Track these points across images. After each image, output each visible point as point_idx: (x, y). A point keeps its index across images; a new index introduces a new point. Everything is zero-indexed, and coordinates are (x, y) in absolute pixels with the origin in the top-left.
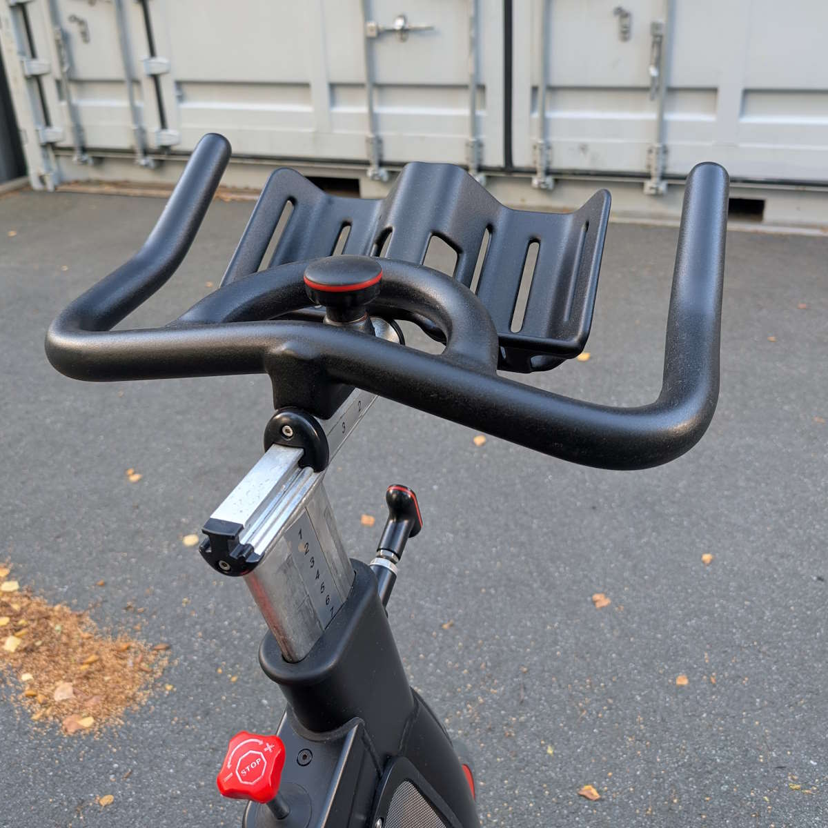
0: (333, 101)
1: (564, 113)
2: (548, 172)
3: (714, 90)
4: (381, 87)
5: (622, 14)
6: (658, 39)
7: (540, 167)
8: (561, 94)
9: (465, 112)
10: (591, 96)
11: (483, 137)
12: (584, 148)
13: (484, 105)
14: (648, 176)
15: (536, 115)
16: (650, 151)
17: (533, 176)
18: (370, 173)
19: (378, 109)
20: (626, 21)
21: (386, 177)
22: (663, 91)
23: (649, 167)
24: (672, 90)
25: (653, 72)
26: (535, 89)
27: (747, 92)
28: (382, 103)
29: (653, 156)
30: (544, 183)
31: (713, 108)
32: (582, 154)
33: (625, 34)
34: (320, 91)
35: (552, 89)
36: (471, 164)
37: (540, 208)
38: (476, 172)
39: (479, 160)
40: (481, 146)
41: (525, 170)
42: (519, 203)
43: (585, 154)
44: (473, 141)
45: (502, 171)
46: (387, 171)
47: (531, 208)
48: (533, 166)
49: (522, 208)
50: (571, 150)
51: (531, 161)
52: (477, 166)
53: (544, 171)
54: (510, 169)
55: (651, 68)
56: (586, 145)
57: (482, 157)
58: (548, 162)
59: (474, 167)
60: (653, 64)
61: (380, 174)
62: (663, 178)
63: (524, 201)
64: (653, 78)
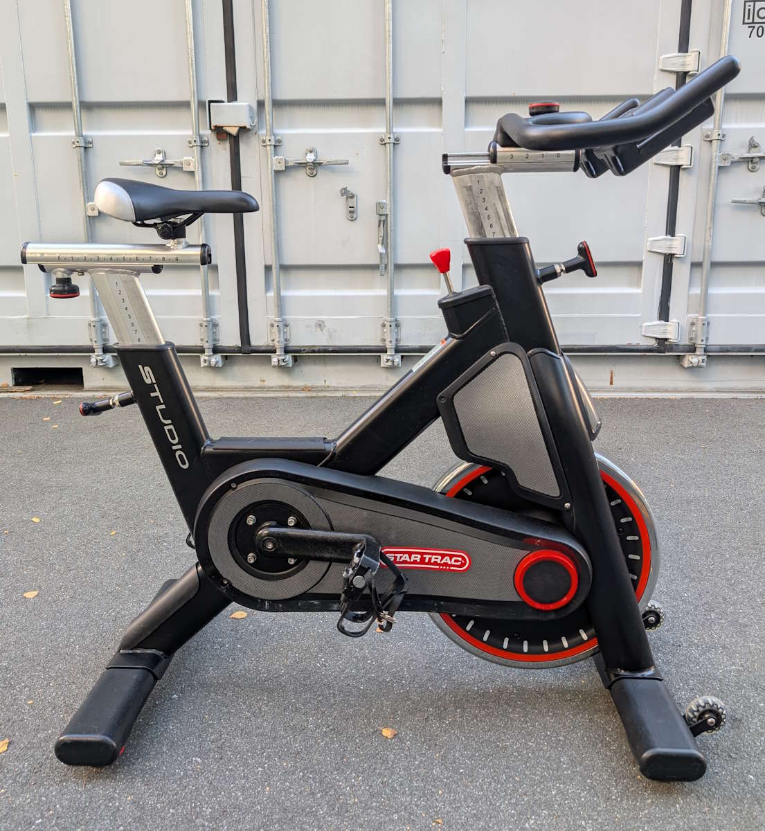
1: (300, 292)
2: (287, 351)
5: (347, 195)
6: (383, 218)
7: (279, 345)
8: (294, 274)
9: (199, 292)
10: (323, 275)
11: (218, 317)
12: (320, 325)
13: (217, 286)
14: (384, 351)
15: (271, 294)
16: (384, 326)
17: (272, 355)
18: (93, 360)
20: (352, 202)
21: (111, 365)
22: (391, 267)
23: (383, 341)
24: (399, 267)
25: (382, 250)
26: (268, 268)
29: (387, 329)
30: (283, 360)
32: (319, 329)
33: (352, 213)
35: (285, 268)
36: (206, 346)
37: (280, 387)
38: (211, 353)
39: (215, 340)
40: (215, 325)
41: (264, 348)
42: (259, 384)
43: (322, 330)
44: (207, 321)
45: (239, 350)
46: (113, 356)
47: (272, 388)
48: (271, 344)
49: (262, 389)
50: (307, 326)
51: (269, 339)
52: (212, 347)
53: (283, 349)
54: (246, 348)
55: (379, 246)
56: (323, 322)
57: (218, 337)
58: (286, 340)
59: (208, 349)
60: (381, 242)
61: (104, 361)
62: (397, 351)
63: (264, 381)
64: (381, 254)
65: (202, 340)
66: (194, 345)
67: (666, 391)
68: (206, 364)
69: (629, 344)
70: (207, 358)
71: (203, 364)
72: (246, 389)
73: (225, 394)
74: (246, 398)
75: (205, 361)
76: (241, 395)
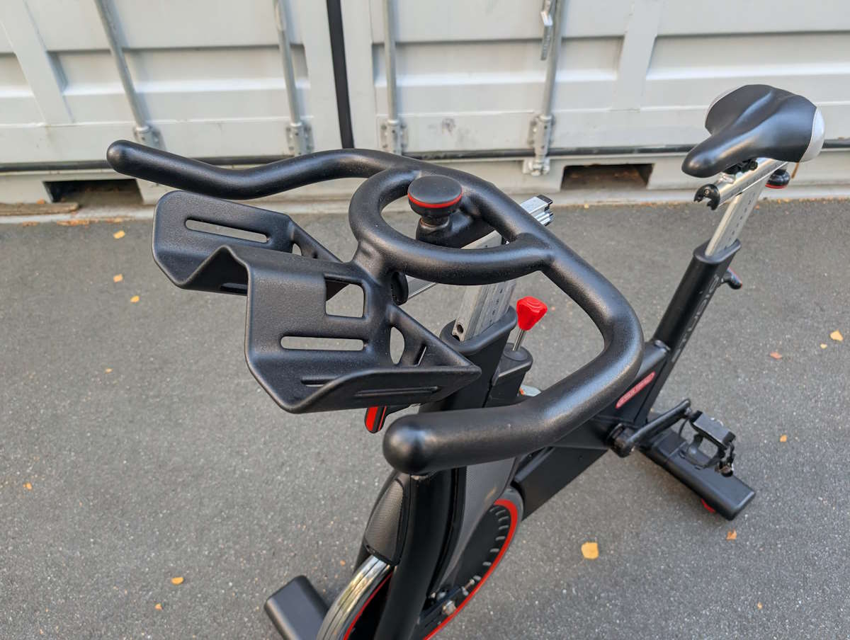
0: (63, 79)
3: (620, 38)
4: (136, 52)
8: (411, 51)
9: (280, 84)
10: (452, 52)
11: (309, 117)
12: (448, 124)
13: (305, 72)
14: (531, 154)
15: (383, 83)
16: (534, 124)
19: (138, 87)
22: (557, 42)
23: (532, 142)
24: (565, 40)
25: (548, 21)
26: (376, 47)
27: (659, 38)
28: (144, 77)
29: (537, 130)
31: (616, 61)
32: (446, 131)
34: (36, 63)
35: (401, 46)
39: (308, 146)
40: (307, 129)
43: (450, 131)
44: (298, 128)
50: (431, 127)
51: (380, 145)
55: (544, 14)
56: (452, 120)
57: (311, 145)
58: (402, 146)
60: (547, 8)
62: (550, 153)
64: (546, 28)
65: (290, 148)
69: (840, 139)
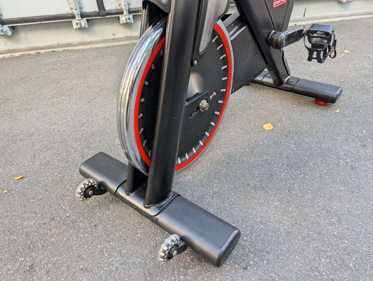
2: (129, 12)
7: (124, 8)
17: (120, 16)
21: (10, 33)
30: (128, 19)
36: (75, 12)
37: (125, 38)
38: (80, 18)
39: (80, 8)
41: (114, 11)
42: (112, 37)
45: (98, 14)
46: (9, 27)
47: (120, 39)
48: (119, 8)
49: (114, 40)
51: (117, 5)
52: (80, 13)
53: (127, 11)
54: (103, 12)
58: (128, 4)
59: (78, 14)
61: (4, 31)
63: (115, 35)
65: (72, 9)
66: (66, 13)
67: (329, 18)
68: (79, 26)
70: (78, 22)
71: (75, 27)
72: (104, 41)
73: (94, 46)
74: (108, 47)
75: (77, 24)
76: (104, 45)
